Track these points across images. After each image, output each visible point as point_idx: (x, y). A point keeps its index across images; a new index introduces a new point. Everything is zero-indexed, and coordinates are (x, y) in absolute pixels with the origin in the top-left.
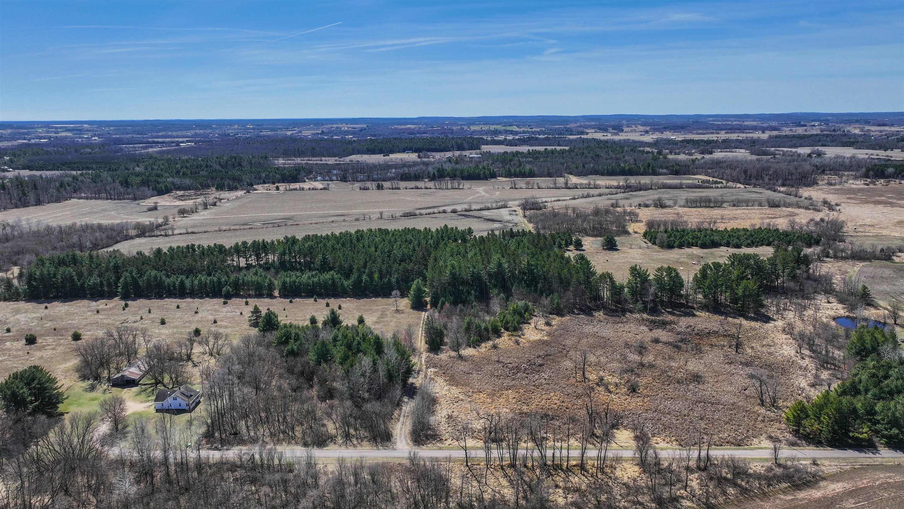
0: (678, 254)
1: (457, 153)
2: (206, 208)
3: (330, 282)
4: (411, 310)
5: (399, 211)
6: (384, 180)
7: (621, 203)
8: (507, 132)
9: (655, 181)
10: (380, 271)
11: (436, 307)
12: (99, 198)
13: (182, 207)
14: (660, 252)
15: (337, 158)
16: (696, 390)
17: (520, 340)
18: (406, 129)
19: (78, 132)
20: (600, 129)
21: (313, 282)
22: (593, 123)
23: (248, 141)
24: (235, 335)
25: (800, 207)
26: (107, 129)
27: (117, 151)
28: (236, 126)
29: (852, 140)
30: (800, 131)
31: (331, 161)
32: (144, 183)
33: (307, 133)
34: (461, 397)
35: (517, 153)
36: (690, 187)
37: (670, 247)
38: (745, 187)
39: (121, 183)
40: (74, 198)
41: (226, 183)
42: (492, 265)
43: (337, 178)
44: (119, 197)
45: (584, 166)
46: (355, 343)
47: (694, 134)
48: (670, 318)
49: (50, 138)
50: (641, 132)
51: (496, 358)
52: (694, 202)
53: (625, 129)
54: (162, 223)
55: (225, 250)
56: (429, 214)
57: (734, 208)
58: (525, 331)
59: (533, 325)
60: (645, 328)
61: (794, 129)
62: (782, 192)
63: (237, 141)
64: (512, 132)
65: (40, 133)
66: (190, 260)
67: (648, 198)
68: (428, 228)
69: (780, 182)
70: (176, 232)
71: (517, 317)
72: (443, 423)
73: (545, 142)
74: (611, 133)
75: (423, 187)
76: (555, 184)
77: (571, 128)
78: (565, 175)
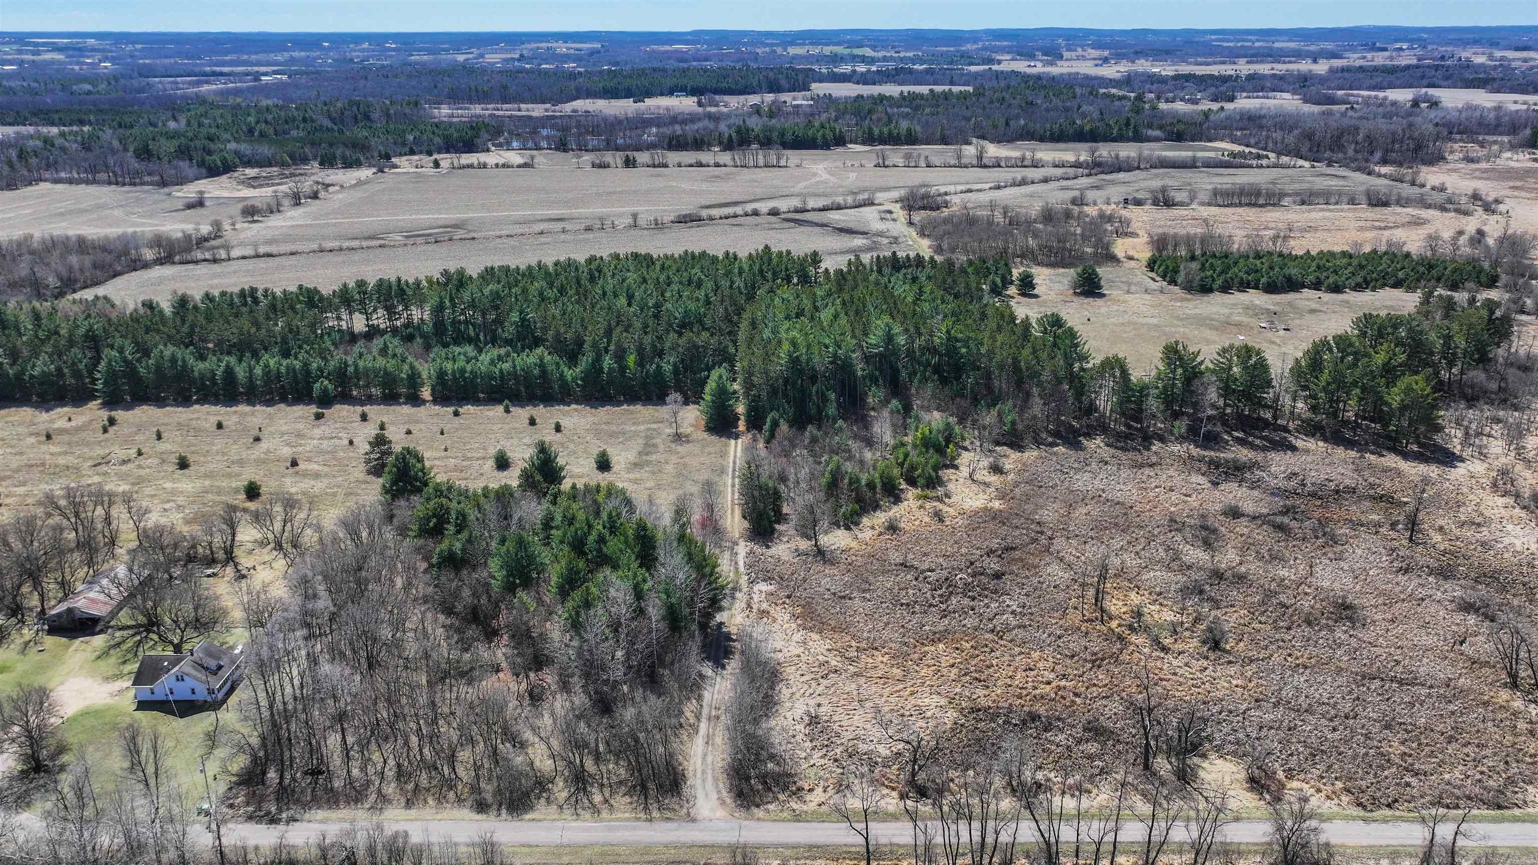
0: (1224, 305)
1: (769, 97)
2: (298, 204)
3: (536, 372)
4: (705, 435)
5: (669, 210)
6: (638, 149)
7: (1091, 195)
8: (854, 58)
9: (1146, 153)
10: (640, 351)
11: (760, 429)
12: (94, 182)
13: (250, 203)
14: (1188, 300)
15: (548, 106)
16: (1354, 642)
17: (945, 509)
18: (672, 52)
19: (76, 53)
20: (1020, 54)
21: (501, 370)
22: (1005, 43)
23: (386, 73)
24: (334, 495)
25: (1429, 206)
26: (130, 47)
27: (141, 90)
28: (366, 45)
29: (1481, 76)
30: (1379, 59)
31: (537, 110)
32: (182, 153)
33: (494, 58)
34: (834, 663)
35: (882, 98)
36: (1210, 164)
37: (1205, 289)
38: (1313, 167)
39: (138, 155)
40: (46, 180)
41: (338, 153)
42: (873, 340)
43: (549, 144)
44: (133, 179)
45: (1007, 124)
46: (592, 538)
47: (1191, 63)
48: (1244, 454)
49: (21, 63)
50: (1094, 59)
51: (895, 557)
52: (1228, 195)
53: (1066, 55)
54: (210, 233)
55: (322, 299)
56: (726, 218)
57: (1304, 207)
58: (951, 486)
59: (965, 471)
60: (1201, 479)
61: (1369, 56)
62: (1385, 176)
63: (365, 73)
64: (864, 59)
65: (6, 53)
66: (245, 323)
67: (1136, 186)
68: (731, 251)
69: (1378, 155)
70: (235, 253)
71: (932, 454)
72: (799, 737)
73: (928, 77)
74: (1041, 61)
75: (712, 162)
76: (959, 157)
77: (967, 52)
78: (974, 140)
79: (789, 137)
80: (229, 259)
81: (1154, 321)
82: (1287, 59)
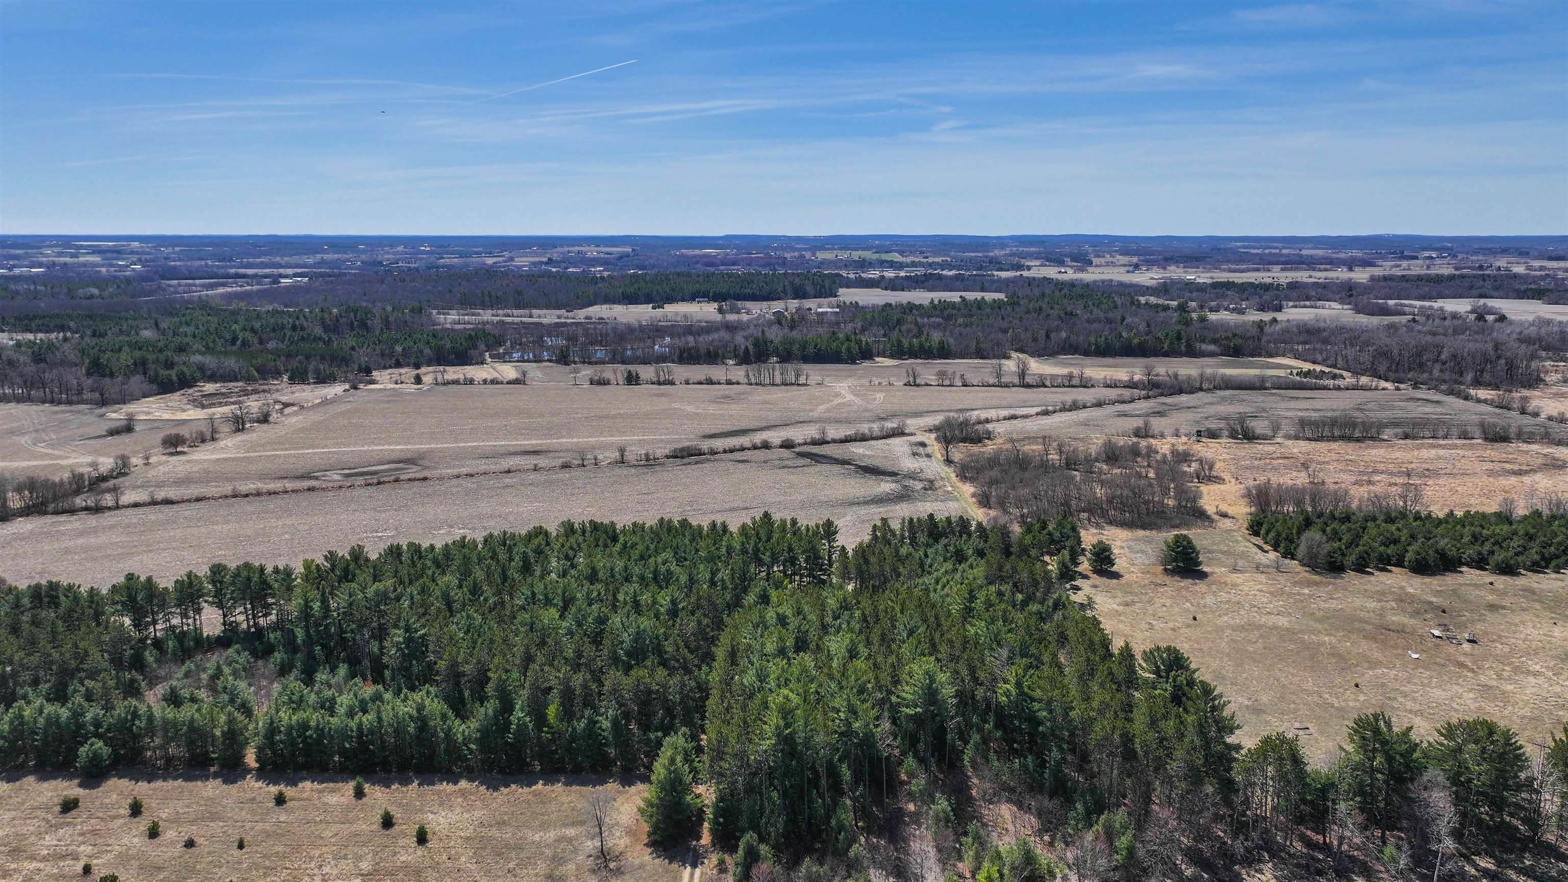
1: (793, 304)
2: (239, 430)
4: (648, 855)
5: (666, 441)
6: (644, 363)
7: (1157, 424)
8: (882, 264)
9: (1205, 371)
11: (732, 850)
13: (182, 428)
15: (562, 312)
18: (701, 256)
20: (1049, 260)
21: (360, 725)
22: (1033, 249)
27: (149, 294)
29: (1530, 287)
30: (1416, 268)
31: (549, 317)
33: (523, 262)
35: (911, 306)
36: (1280, 385)
37: (1334, 567)
38: (1398, 389)
41: (314, 366)
43: (551, 355)
44: (71, 397)
45: (1048, 336)
47: (1224, 270)
49: (51, 266)
50: (1125, 266)
53: (1096, 261)
56: (732, 451)
61: (1402, 264)
62: (1486, 402)
63: (386, 276)
64: (892, 265)
65: (47, 255)
67: (1205, 413)
73: (958, 283)
74: (1072, 267)
75: (723, 380)
76: (999, 376)
77: (996, 258)
78: (1014, 355)
79: (811, 350)
80: (117, 507)
81: (1283, 621)
82: (1322, 267)
